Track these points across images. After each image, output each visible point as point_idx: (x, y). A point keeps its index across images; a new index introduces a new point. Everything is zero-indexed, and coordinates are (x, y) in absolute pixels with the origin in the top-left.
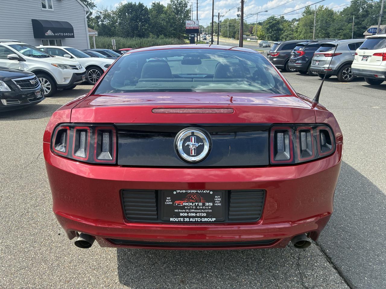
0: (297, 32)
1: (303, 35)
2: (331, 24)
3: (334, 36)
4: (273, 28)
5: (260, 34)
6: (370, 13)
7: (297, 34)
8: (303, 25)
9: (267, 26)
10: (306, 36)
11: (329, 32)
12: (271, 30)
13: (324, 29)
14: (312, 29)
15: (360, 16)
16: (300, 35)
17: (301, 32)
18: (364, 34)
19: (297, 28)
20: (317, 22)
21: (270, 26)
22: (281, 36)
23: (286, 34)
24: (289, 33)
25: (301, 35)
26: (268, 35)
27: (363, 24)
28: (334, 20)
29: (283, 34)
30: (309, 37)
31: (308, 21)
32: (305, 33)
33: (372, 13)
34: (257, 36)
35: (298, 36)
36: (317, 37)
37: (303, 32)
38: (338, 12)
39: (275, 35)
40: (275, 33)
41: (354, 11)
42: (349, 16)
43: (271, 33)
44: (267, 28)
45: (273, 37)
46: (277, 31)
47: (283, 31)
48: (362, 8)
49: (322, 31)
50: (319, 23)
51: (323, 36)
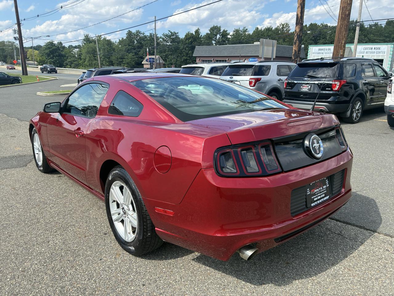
0: (81, 59)
1: (88, 62)
2: (112, 53)
3: (117, 64)
4: (54, 54)
5: (40, 59)
6: (144, 45)
7: (81, 61)
8: (85, 52)
9: (47, 51)
10: (91, 63)
11: (112, 60)
12: (51, 56)
13: (107, 58)
14: (95, 57)
15: (136, 47)
16: (84, 62)
17: (85, 60)
18: (143, 63)
19: (80, 55)
20: (100, 50)
21: (50, 52)
22: (65, 63)
23: (69, 60)
24: (73, 60)
25: (86, 62)
26: (50, 60)
27: (140, 54)
28: (114, 50)
29: (66, 61)
30: (95, 64)
31: (90, 49)
32: (89, 60)
33: (145, 45)
34: (37, 61)
35: (83, 63)
36: (102, 64)
37: (87, 60)
38: (116, 42)
39: (58, 61)
40: (57, 59)
41: (130, 43)
42: (127, 46)
43: (52, 58)
44: (46, 53)
45: (56, 63)
46: (59, 57)
47: (66, 57)
48: (136, 40)
49: (106, 60)
50: (102, 52)
51: (107, 64)
